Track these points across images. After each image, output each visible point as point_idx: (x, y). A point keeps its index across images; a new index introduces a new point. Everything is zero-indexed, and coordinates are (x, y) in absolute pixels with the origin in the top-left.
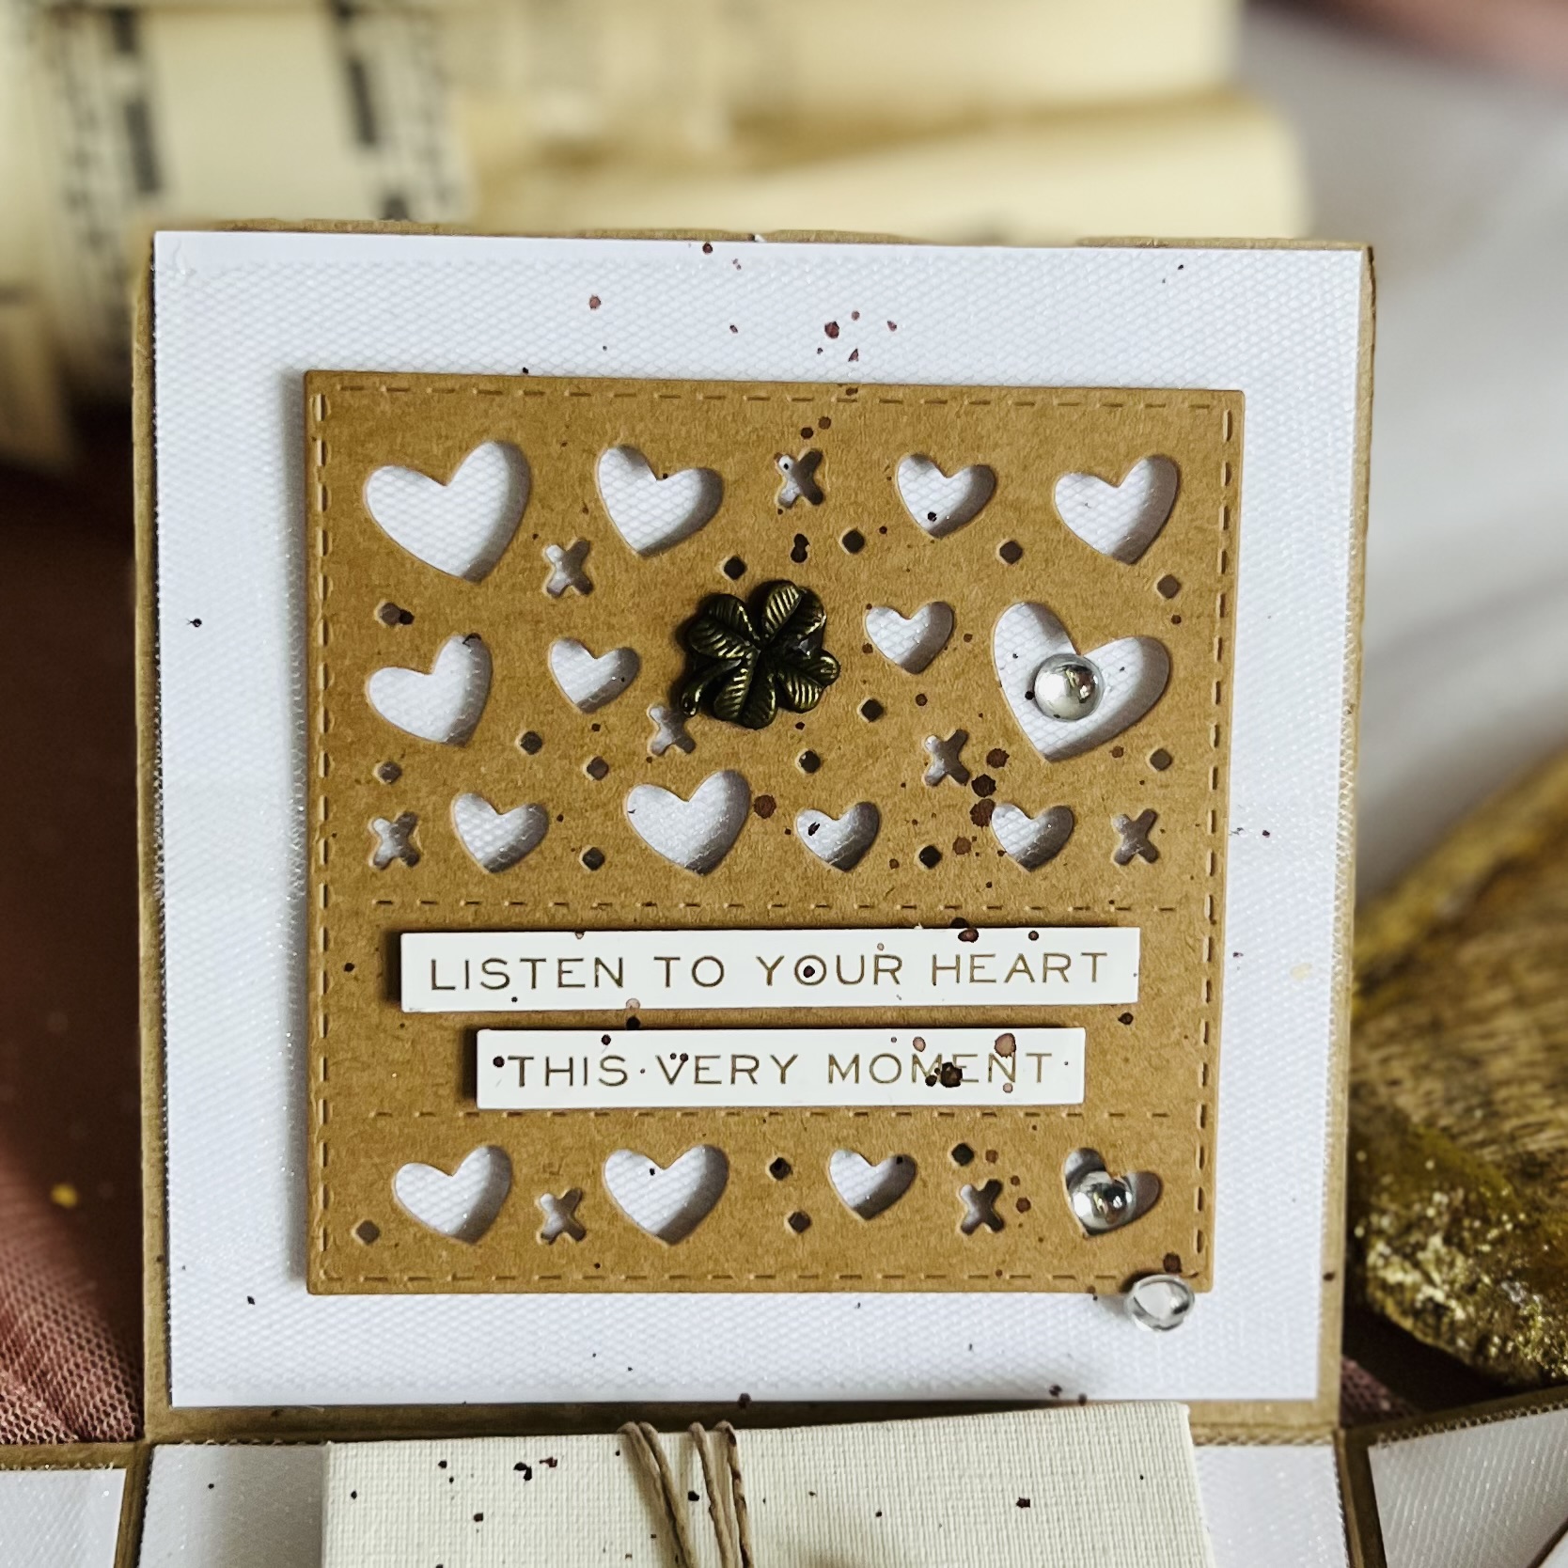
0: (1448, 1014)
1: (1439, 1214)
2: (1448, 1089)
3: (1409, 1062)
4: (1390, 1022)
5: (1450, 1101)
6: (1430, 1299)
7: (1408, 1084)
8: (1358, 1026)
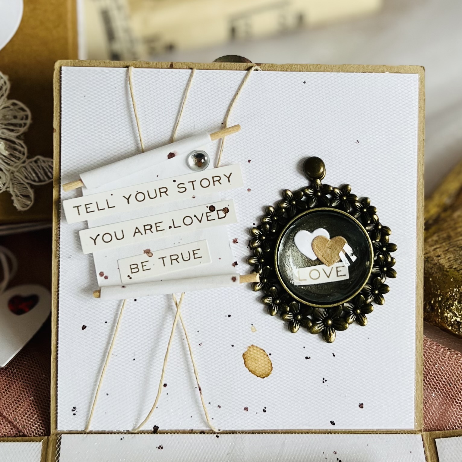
0: (452, 234)
1: (456, 294)
2: (455, 257)
3: (442, 249)
4: (435, 238)
5: (456, 260)
6: (456, 320)
7: (443, 256)
8: (425, 240)
